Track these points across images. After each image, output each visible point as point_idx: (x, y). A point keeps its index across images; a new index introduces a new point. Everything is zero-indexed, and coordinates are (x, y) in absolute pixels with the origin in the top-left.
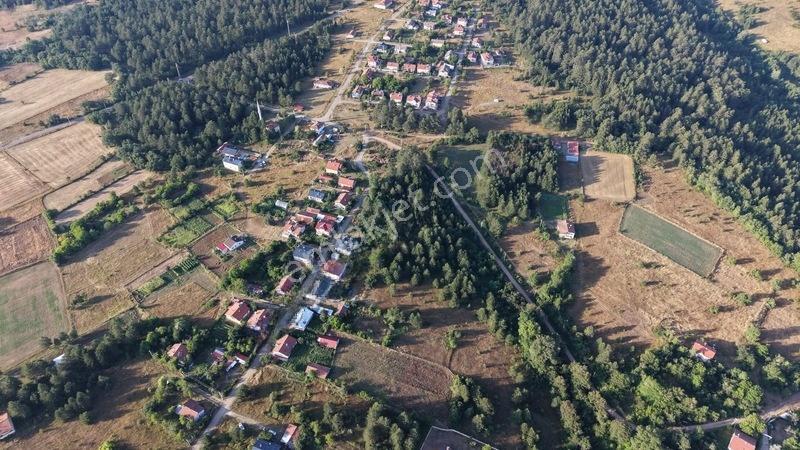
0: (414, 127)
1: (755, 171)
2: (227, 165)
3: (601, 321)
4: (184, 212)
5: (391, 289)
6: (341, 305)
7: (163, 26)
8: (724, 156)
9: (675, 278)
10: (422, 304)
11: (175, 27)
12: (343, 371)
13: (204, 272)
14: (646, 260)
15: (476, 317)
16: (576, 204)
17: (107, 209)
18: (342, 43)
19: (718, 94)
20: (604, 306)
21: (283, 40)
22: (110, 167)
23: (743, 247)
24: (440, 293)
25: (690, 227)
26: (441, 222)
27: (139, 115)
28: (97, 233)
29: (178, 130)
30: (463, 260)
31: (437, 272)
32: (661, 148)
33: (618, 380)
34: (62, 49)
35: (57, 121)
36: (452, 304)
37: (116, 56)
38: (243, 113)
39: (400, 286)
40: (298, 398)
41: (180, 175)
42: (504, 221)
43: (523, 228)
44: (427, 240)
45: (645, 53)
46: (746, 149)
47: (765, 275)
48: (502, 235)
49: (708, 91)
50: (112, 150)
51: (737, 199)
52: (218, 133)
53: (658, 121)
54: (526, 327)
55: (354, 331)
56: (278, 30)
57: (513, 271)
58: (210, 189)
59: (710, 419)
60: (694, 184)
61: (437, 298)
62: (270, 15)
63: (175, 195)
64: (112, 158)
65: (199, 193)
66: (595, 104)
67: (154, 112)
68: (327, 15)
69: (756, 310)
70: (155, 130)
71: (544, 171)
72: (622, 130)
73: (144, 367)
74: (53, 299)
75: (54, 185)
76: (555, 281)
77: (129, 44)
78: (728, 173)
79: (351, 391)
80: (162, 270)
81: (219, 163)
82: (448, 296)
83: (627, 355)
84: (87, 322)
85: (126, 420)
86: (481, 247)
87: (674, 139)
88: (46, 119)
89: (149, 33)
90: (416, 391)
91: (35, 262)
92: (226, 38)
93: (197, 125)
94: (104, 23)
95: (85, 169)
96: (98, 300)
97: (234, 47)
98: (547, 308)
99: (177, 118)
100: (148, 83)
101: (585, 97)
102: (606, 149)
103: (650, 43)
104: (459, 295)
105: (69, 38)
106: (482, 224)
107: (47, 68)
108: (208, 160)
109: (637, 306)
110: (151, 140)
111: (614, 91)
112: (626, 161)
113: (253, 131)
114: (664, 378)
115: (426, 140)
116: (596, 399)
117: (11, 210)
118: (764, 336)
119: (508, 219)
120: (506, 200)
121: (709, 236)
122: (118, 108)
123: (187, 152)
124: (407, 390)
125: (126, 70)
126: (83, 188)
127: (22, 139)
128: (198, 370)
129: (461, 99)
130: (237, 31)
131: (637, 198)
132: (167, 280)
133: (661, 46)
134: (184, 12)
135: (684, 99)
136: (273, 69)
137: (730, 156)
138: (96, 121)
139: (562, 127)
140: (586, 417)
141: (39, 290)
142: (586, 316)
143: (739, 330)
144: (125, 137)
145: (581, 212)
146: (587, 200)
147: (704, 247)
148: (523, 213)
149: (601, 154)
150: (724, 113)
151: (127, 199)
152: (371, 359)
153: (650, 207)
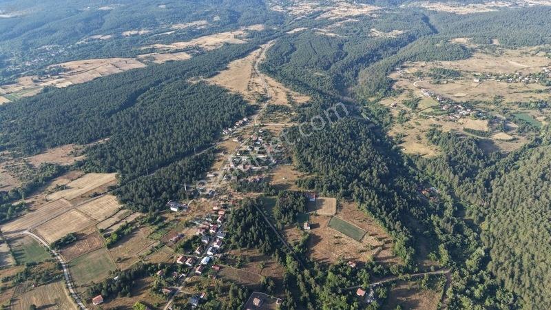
0: (249, 190)
1: (383, 202)
2: (172, 209)
3: (317, 257)
4: (156, 227)
5: (239, 250)
6: (220, 256)
7: (139, 153)
8: (372, 197)
9: (347, 241)
10: (251, 254)
11: (144, 153)
12: (221, 276)
13: (167, 248)
14: (336, 236)
15: (271, 258)
16: (312, 217)
17: (124, 228)
18: (219, 157)
19: (374, 174)
20: (319, 252)
21: (193, 157)
22: (122, 212)
23: (375, 230)
24: (258, 251)
25: (355, 224)
26: (259, 224)
27: (134, 190)
28: (122, 236)
29: (150, 196)
30: (267, 238)
31: (257, 243)
32: (348, 195)
33: (320, 273)
34: (93, 164)
35: (96, 195)
36: (262, 254)
37: (118, 166)
38: (177, 188)
39: (242, 249)
40: (205, 285)
41: (153, 214)
42: (283, 224)
43: (291, 226)
44: (253, 231)
45: (348, 157)
46: (381, 194)
47: (380, 239)
48: (283, 229)
49: (371, 172)
50: (122, 206)
51: (374, 212)
52: (168, 196)
53: (348, 184)
54: (288, 259)
55: (225, 264)
56: (190, 153)
57: (286, 242)
58: (166, 218)
59: (351, 284)
60: (359, 208)
61: (256, 252)
62: (187, 146)
63: (152, 221)
64: (122, 209)
65: (162, 220)
66: (323, 178)
67: (140, 189)
68: (212, 145)
69: (375, 251)
70: (141, 196)
71: (300, 205)
72: (333, 189)
73: (148, 279)
74: (108, 261)
75: (100, 220)
76: (301, 244)
77: (124, 162)
78: (373, 204)
79: (224, 282)
80: (150, 248)
81: (169, 208)
82: (260, 252)
83: (324, 266)
84: (123, 267)
85: (144, 295)
86: (274, 233)
87: (354, 191)
88: (91, 194)
89: (132, 156)
90: (248, 282)
91: (98, 249)
92: (167, 157)
93: (158, 194)
94: (111, 152)
95: (111, 214)
96: (126, 259)
97: (171, 161)
98: (298, 253)
99: (150, 191)
100: (134, 177)
101: (320, 176)
102: (326, 196)
103: (350, 153)
104: (265, 250)
105: (96, 159)
106: (275, 225)
107: (87, 173)
108: (164, 208)
109: (331, 251)
110: (139, 201)
111: (331, 173)
112: (334, 200)
113: (182, 195)
114: (336, 272)
115: (254, 195)
116: (312, 280)
117: (83, 230)
118: (375, 259)
119: (286, 224)
120: (285, 216)
121: (362, 227)
122: (123, 189)
123: (156, 205)
124: (244, 281)
125: (124, 173)
126: (112, 221)
127: (82, 203)
128: (168, 279)
129: (270, 178)
130: (173, 154)
131: (336, 214)
132: (152, 251)
133: (355, 154)
134: (147, 146)
135: (360, 175)
136: (189, 170)
137: (374, 197)
138: (114, 195)
139: (310, 189)
140: (308, 287)
141: (101, 258)
142: (312, 256)
143: (367, 257)
144: (127, 200)
145: (313, 220)
146: (317, 215)
147: (360, 231)
148: (291, 221)
149: (324, 198)
150: (376, 181)
151: (132, 224)
152: (232, 272)
153: (340, 217)
